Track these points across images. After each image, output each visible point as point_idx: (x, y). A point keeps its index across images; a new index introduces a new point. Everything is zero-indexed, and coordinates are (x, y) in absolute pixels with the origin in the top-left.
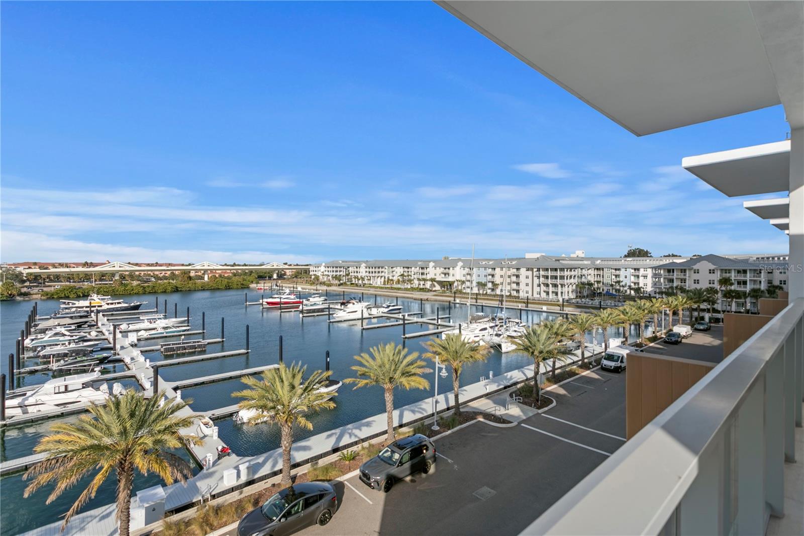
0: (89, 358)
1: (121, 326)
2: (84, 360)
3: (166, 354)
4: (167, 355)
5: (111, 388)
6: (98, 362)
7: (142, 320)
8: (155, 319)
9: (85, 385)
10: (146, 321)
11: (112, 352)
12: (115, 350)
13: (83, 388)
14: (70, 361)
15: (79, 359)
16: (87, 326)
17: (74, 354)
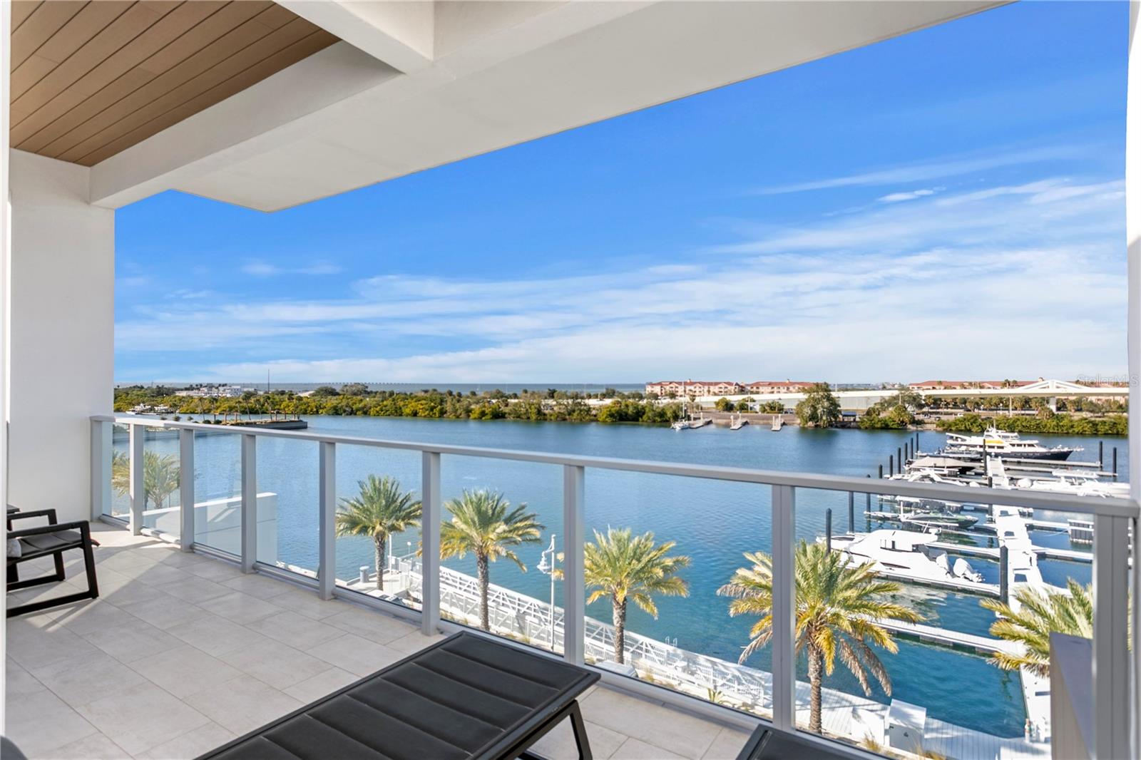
0: (945, 516)
1: (1019, 481)
2: (939, 518)
3: (1074, 540)
4: (1077, 543)
5: (951, 563)
6: (957, 525)
7: (1056, 477)
8: (1082, 479)
9: (917, 548)
10: (1063, 479)
11: (987, 516)
12: (992, 515)
13: (914, 551)
14: (922, 515)
15: (932, 515)
16: (973, 474)
17: (928, 507)
